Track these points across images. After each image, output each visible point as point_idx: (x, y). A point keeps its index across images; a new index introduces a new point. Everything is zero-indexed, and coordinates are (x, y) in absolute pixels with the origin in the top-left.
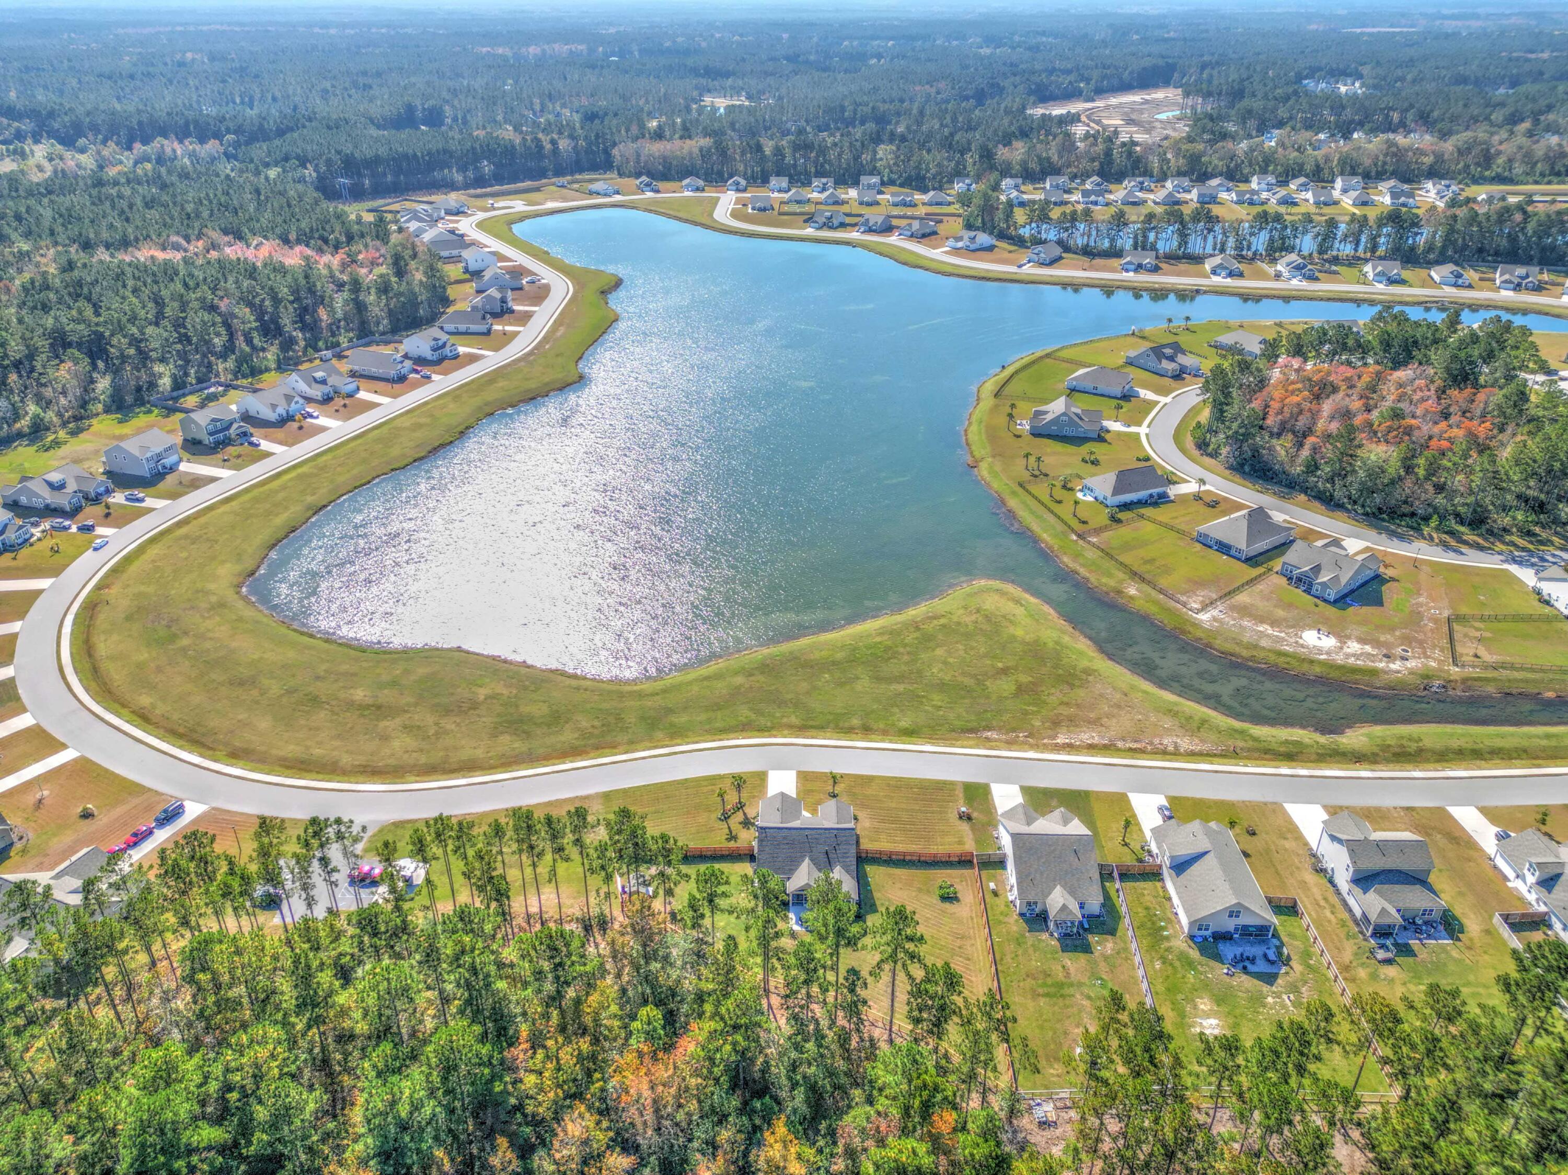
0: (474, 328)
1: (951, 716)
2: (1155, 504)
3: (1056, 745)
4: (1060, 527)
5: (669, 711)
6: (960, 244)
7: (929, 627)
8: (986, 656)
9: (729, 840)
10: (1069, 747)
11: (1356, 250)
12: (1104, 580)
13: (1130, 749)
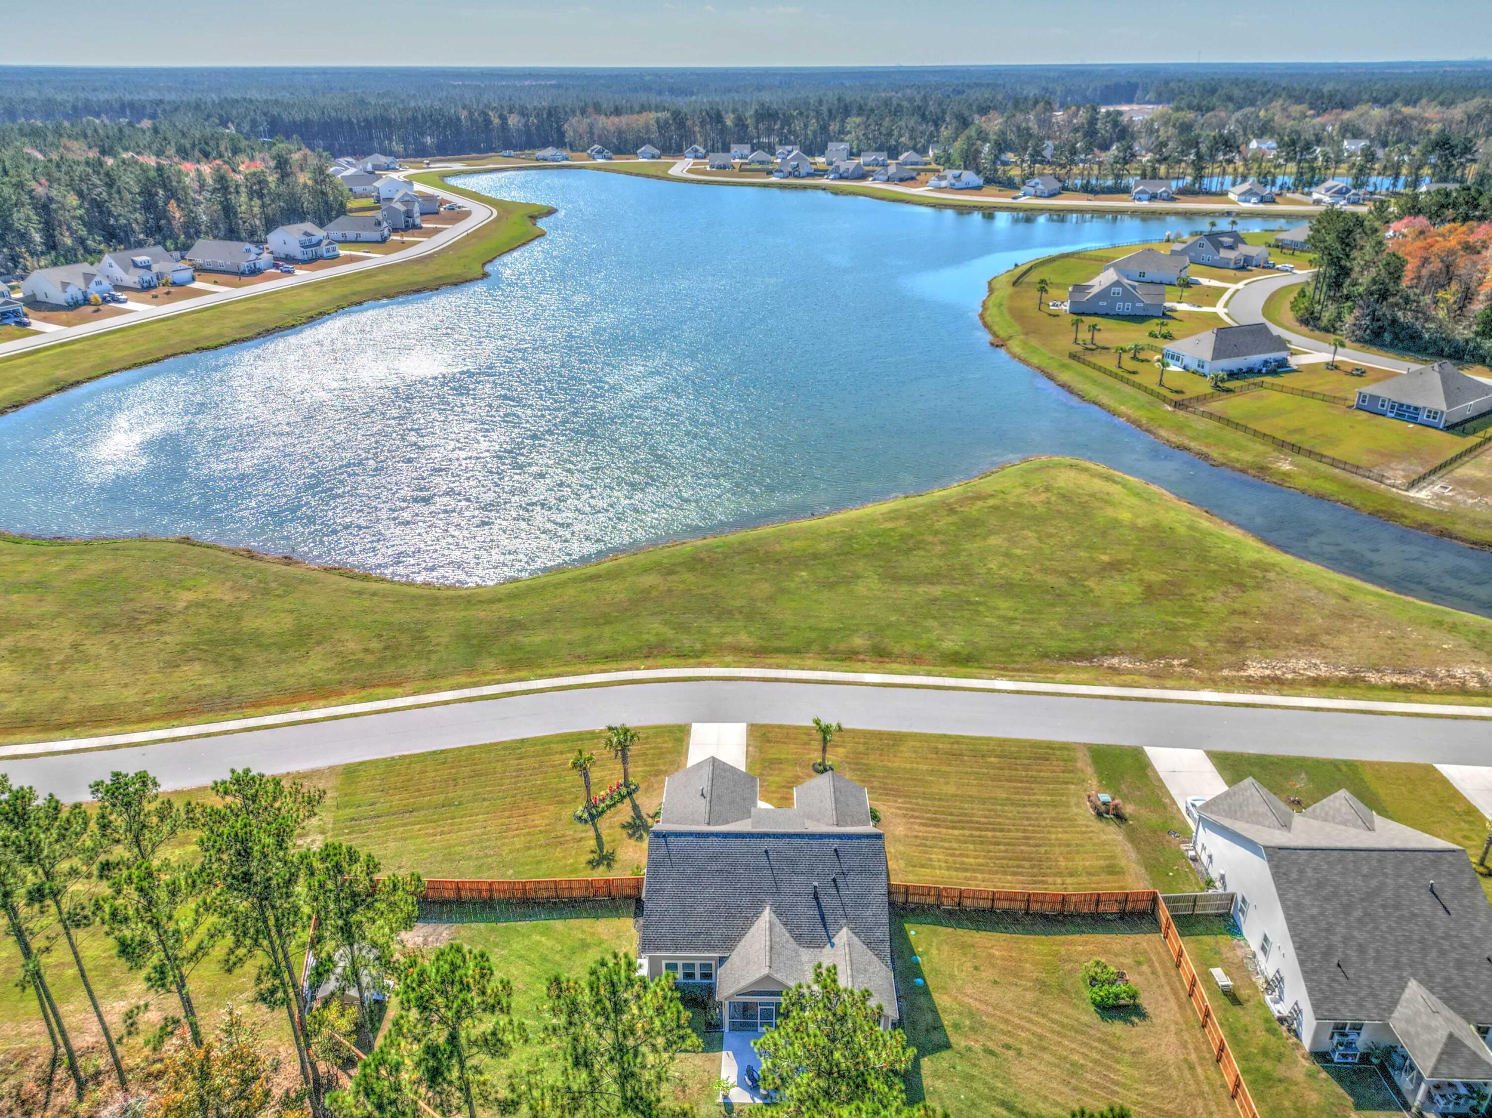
0: (365, 235)
1: (1036, 631)
2: (1273, 372)
3: (1249, 679)
4: (1144, 398)
5: (517, 625)
6: (944, 183)
7: (974, 510)
8: (1077, 545)
9: (593, 864)
10: (1277, 683)
11: (1395, 185)
12: (1234, 454)
13: (1396, 687)
